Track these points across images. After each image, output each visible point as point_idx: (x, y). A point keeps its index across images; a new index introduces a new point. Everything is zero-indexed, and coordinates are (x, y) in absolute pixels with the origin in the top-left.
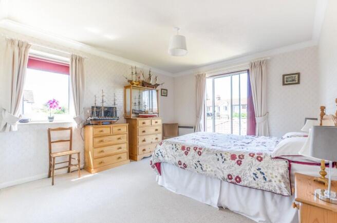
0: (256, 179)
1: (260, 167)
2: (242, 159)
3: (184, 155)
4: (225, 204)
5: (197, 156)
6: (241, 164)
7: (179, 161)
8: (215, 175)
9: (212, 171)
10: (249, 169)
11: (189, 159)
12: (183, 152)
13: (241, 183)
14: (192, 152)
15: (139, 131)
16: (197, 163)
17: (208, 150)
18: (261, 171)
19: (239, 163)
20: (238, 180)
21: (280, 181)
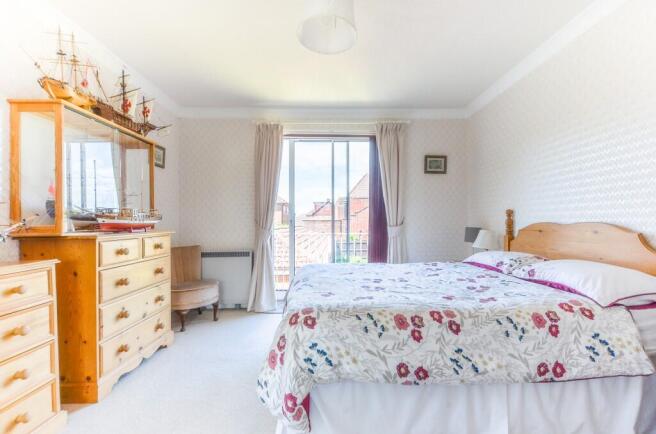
0: (596, 358)
1: (597, 332)
2: (556, 321)
3: (411, 341)
5: (450, 336)
6: (558, 332)
7: (400, 366)
8: (509, 375)
9: (500, 367)
10: (576, 340)
11: (430, 352)
12: (406, 333)
13: (566, 376)
14: (431, 329)
15: (105, 283)
16: (456, 356)
18: (600, 337)
20: (559, 369)
21: (638, 350)
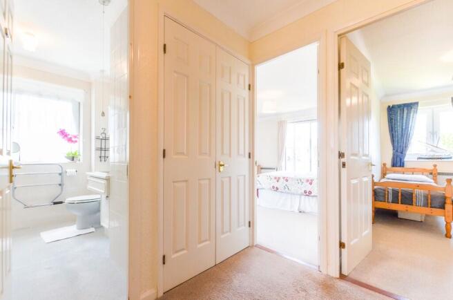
2: (312, 181)
3: (276, 182)
4: (302, 209)
7: (273, 186)
8: (297, 192)
9: (295, 190)
11: (280, 185)
13: (312, 195)
14: (281, 180)
16: (285, 186)
17: (292, 178)
19: (311, 184)
20: (310, 192)
